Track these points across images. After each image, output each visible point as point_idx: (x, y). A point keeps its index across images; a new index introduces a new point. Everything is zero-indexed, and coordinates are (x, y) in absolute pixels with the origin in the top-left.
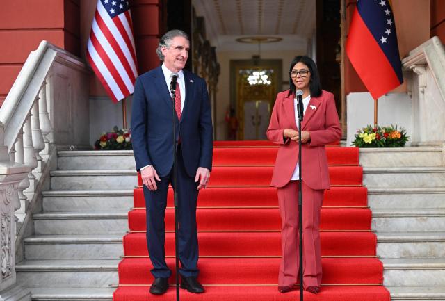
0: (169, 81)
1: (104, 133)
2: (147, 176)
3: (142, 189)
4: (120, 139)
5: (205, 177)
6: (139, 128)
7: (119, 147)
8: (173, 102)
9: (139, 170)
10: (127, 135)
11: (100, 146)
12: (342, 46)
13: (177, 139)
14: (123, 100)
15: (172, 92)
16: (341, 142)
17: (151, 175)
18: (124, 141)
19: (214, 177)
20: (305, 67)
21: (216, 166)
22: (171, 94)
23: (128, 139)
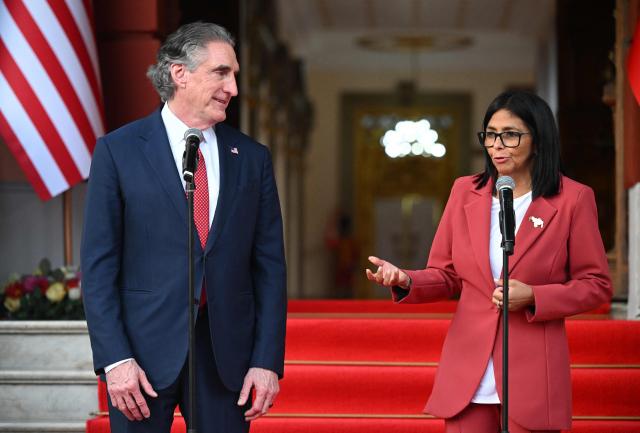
0: (178, 149)
1: (16, 277)
2: (122, 386)
3: (108, 420)
4: (55, 293)
5: (267, 393)
6: (103, 264)
7: (52, 312)
8: (189, 201)
9: (100, 371)
10: (72, 283)
11: (6, 310)
12: (619, 65)
13: (198, 296)
14: (64, 194)
15: (187, 178)
16: (614, 306)
17: (132, 383)
18: (66, 297)
19: (290, 393)
20: (516, 124)
21: (293, 364)
22: (184, 183)
23: (74, 293)
